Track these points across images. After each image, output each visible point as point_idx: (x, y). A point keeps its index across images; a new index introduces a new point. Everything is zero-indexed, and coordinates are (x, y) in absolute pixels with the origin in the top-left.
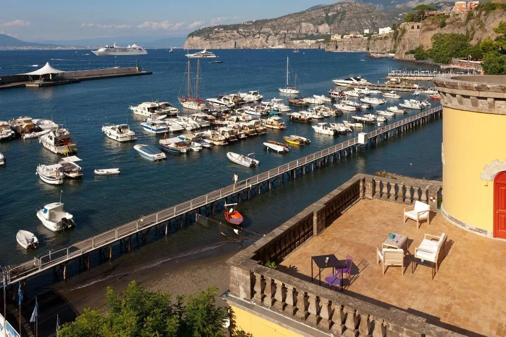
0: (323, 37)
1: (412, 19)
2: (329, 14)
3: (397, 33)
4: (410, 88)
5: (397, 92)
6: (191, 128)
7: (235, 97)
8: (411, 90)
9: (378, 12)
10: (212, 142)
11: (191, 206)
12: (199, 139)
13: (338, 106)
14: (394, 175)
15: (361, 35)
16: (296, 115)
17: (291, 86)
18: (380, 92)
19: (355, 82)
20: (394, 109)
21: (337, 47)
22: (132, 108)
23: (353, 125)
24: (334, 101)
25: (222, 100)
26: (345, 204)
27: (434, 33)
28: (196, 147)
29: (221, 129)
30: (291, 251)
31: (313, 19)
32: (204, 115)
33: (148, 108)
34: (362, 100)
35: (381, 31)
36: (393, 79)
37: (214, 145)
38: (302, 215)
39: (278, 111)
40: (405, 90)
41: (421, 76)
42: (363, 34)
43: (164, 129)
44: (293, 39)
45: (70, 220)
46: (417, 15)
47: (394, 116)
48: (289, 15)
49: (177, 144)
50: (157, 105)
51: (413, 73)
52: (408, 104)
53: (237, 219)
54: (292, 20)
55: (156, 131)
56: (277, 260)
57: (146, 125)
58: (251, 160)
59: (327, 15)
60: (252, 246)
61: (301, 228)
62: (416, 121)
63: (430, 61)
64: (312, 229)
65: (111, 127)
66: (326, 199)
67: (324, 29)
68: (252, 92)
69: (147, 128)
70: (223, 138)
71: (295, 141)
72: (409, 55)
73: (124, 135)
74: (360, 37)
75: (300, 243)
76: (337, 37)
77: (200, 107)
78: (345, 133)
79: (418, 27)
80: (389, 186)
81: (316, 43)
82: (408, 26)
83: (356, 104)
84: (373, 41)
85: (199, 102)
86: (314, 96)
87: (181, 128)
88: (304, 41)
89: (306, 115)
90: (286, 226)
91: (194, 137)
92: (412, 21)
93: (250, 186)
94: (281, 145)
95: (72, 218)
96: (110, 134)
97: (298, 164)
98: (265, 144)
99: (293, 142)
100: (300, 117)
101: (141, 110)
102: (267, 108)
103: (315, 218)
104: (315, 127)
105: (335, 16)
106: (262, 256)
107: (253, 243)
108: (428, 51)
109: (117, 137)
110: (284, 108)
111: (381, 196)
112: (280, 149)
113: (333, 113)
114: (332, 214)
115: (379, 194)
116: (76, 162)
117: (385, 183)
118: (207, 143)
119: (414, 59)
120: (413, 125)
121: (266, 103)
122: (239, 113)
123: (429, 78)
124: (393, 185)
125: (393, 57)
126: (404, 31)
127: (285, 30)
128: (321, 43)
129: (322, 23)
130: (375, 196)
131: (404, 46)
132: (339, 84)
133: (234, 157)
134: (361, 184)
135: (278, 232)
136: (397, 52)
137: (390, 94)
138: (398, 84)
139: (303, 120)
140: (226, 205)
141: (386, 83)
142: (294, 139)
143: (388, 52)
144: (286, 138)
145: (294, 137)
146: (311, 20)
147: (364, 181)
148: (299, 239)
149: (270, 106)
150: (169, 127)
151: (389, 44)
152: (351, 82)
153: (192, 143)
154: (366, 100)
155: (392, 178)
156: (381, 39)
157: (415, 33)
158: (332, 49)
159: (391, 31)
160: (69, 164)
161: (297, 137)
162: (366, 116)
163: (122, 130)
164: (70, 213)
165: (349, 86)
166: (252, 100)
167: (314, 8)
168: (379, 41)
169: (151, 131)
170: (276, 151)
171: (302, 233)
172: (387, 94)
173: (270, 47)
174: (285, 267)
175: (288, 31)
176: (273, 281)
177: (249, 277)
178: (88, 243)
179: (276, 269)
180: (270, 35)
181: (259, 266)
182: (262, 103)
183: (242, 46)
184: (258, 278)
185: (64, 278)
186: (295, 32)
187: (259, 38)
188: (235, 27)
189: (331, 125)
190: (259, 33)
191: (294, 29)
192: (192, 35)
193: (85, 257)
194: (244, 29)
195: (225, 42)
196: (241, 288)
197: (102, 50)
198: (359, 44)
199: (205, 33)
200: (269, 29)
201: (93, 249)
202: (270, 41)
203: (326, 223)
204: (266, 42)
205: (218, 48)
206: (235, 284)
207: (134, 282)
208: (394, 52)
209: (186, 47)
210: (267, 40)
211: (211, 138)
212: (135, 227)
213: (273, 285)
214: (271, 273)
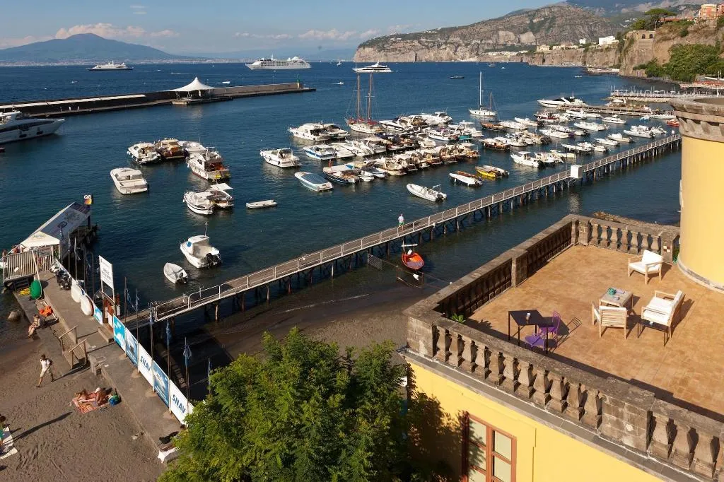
0: (526, 47)
1: (643, 26)
2: (535, 21)
3: (622, 44)
4: (639, 112)
5: (622, 117)
6: (364, 154)
7: (415, 118)
8: (640, 114)
9: (598, 17)
10: (386, 171)
11: (362, 245)
12: (370, 168)
13: (546, 132)
14: (617, 218)
15: (575, 47)
16: (490, 141)
17: (485, 107)
18: (599, 116)
19: (568, 103)
20: (618, 137)
21: (544, 61)
22: (292, 130)
23: (564, 155)
24: (541, 125)
25: (398, 122)
26: (552, 251)
27: (671, 43)
28: (367, 177)
29: (398, 157)
30: (483, 303)
31: (513, 26)
32: (378, 139)
33: (311, 131)
34: (576, 125)
35: (601, 41)
36: (617, 100)
37: (389, 175)
38: (497, 262)
39: (470, 136)
40: (633, 114)
41: (653, 96)
42: (578, 44)
43: (331, 155)
44: (488, 51)
45: (215, 256)
46: (650, 21)
47: (618, 146)
48: (483, 22)
49: (345, 173)
50: (322, 127)
51: (643, 93)
52: (634, 131)
53: (416, 262)
54: (487, 28)
55: (321, 157)
56: (466, 313)
57: (309, 150)
58: (437, 193)
59: (531, 21)
60: (435, 295)
61: (496, 277)
62: (646, 152)
63: (667, 79)
64: (510, 279)
65: (271, 151)
66: (528, 243)
67: (527, 38)
68: (439, 113)
69: (311, 153)
70: (400, 167)
71: (489, 172)
72: (639, 71)
73: (287, 160)
74: (574, 48)
75: (494, 295)
76: (544, 48)
77: (373, 130)
79: (651, 36)
80: (609, 232)
81: (517, 55)
82: (638, 35)
83: (568, 130)
84: (591, 53)
85: (372, 124)
86: (516, 119)
87: (350, 154)
88: (502, 52)
89: (501, 141)
90: (477, 274)
91: (365, 165)
92: (643, 29)
93: (434, 224)
94: (472, 177)
95: (218, 255)
96: (270, 159)
97: (493, 200)
98: (452, 175)
99: (487, 174)
100: (495, 144)
101: (303, 132)
102: (456, 133)
103: (514, 266)
104: (514, 156)
105: (541, 23)
106: (448, 308)
107: (436, 291)
108: (663, 66)
109: (279, 163)
110: (475, 133)
111: (599, 242)
112: (470, 181)
113: (537, 140)
114: (536, 262)
115: (597, 241)
116: (227, 191)
117: (604, 227)
118: (380, 173)
119: (645, 76)
120: (642, 157)
121: (455, 127)
122: (421, 137)
123: (665, 100)
124: (614, 229)
125: (617, 73)
126: (632, 41)
127: (477, 39)
128: (524, 56)
129: (525, 31)
130: (590, 243)
131: (632, 60)
132: (546, 105)
133: (416, 189)
134: (573, 227)
135: (467, 280)
136: (623, 67)
137: (613, 119)
138: (623, 106)
139: (500, 148)
140: (403, 246)
141: (608, 105)
142: (488, 171)
143: (610, 67)
144: (478, 168)
145: (488, 168)
146: (512, 28)
147: (577, 223)
148: (493, 290)
149: (461, 130)
150: (336, 152)
151: (612, 57)
152: (562, 103)
153: (362, 172)
154: (582, 125)
155: (615, 221)
156: (602, 50)
157: (647, 44)
158: (538, 63)
159: (616, 41)
160: (219, 193)
161: (493, 168)
162: (580, 144)
163: (283, 155)
165: (559, 107)
166: (437, 122)
167: (513, 14)
168: (599, 53)
169: (314, 156)
170: (465, 184)
171: (497, 284)
172: (609, 118)
173: (459, 60)
174: (476, 322)
175: (481, 41)
176: (460, 336)
177: (430, 331)
178: (242, 282)
179: (464, 323)
180: (459, 45)
181: (444, 319)
182: (450, 126)
183: (424, 59)
184: (442, 332)
185: (216, 318)
186: (490, 42)
187: (445, 49)
188: (416, 36)
189: (536, 154)
190: (446, 43)
191: (490, 38)
192: (363, 45)
193: (239, 296)
194: (427, 39)
195: (403, 53)
196: (421, 343)
197: (257, 63)
198: (573, 57)
199: (379, 43)
200: (458, 39)
201: (248, 288)
202: (460, 53)
203: (528, 272)
204: (455, 54)
205: (395, 61)
206: (414, 338)
207: (295, 328)
208: (618, 67)
209: (356, 59)
210: (456, 51)
211: (385, 167)
212: (296, 266)
213: (461, 341)
214: (457, 328)
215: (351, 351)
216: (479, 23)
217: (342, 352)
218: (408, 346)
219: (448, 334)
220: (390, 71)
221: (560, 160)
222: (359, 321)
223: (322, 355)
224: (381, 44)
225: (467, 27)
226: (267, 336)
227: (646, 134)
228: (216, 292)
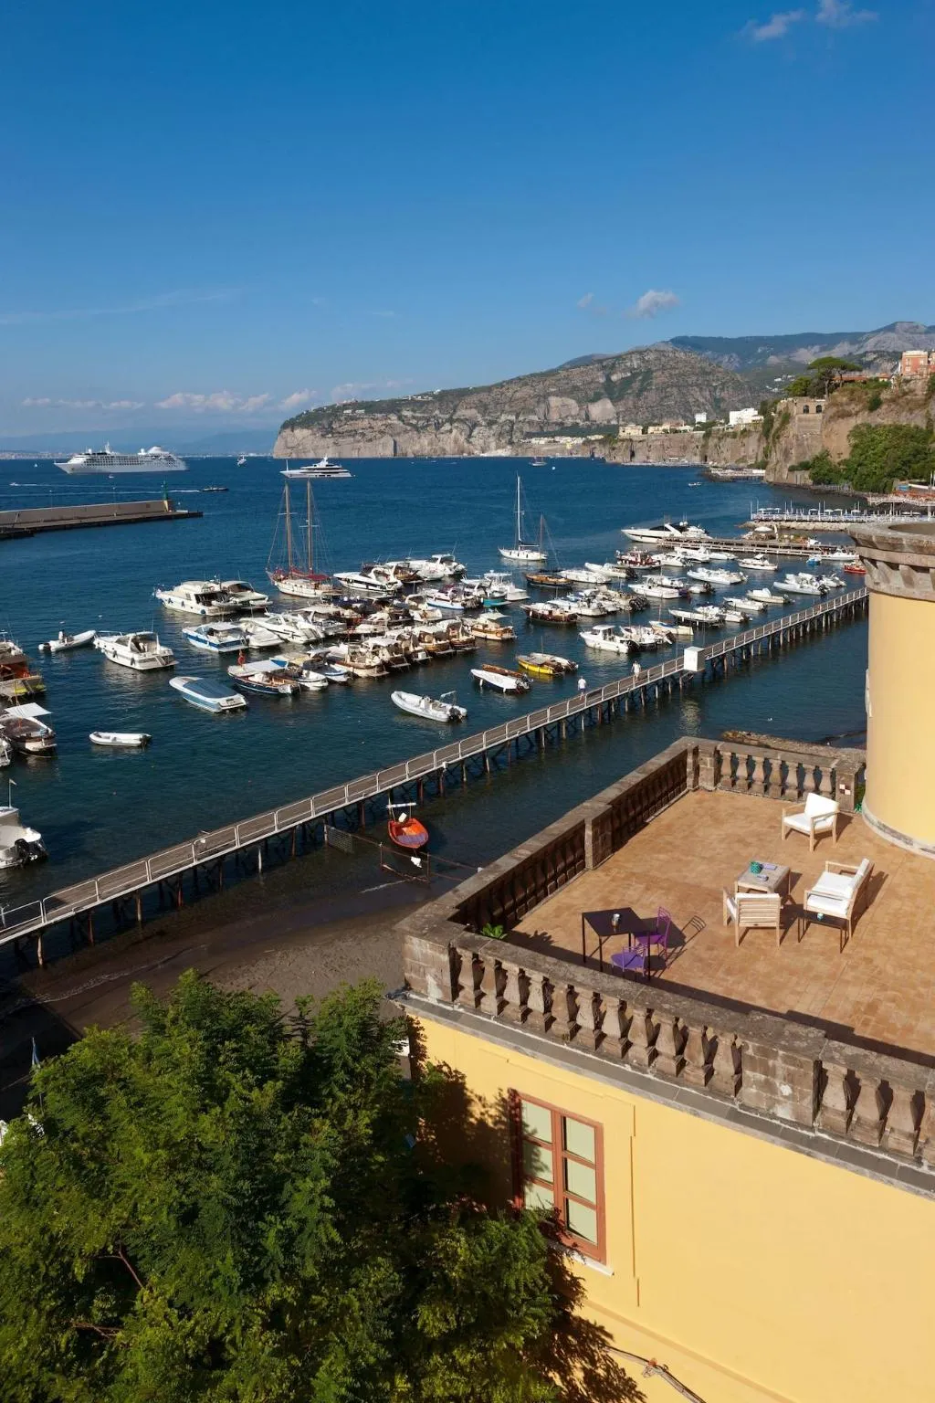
0: (599, 430)
1: (805, 390)
2: (614, 378)
3: (769, 422)
4: (800, 548)
5: (771, 557)
6: (304, 639)
7: (398, 568)
8: (801, 552)
9: (727, 372)
10: (351, 669)
11: (312, 810)
12: (319, 664)
13: (640, 589)
14: (764, 739)
15: (688, 428)
16: (541, 608)
17: (528, 544)
18: (733, 556)
19: (677, 534)
20: (764, 594)
21: (633, 455)
22: (161, 595)
23: (673, 631)
24: (633, 576)
25: (372, 574)
26: (654, 803)
27: (853, 422)
28: (314, 681)
29: (371, 642)
30: (538, 901)
31: (575, 388)
32: (332, 609)
33: (197, 596)
34: (690, 573)
35: (734, 417)
36: (762, 528)
37: (356, 677)
38: (559, 827)
39: (503, 598)
40: (789, 551)
41: (824, 520)
42: (692, 423)
43: (238, 643)
44: (530, 435)
45: (33, 844)
46: (816, 381)
47: (764, 611)
48: (519, 379)
49: (270, 676)
50: (217, 588)
51: (806, 514)
52: (792, 583)
53: (414, 834)
54: (527, 390)
55: (218, 646)
56: (507, 922)
57: (195, 634)
58: (449, 707)
59: (608, 379)
60: (450, 893)
61: (558, 854)
62: (811, 621)
63: (845, 487)
64: (582, 857)
65: (116, 638)
66: (612, 792)
67: (602, 410)
68: (439, 557)
69: (197, 639)
70: (377, 661)
71: (541, 666)
72: (798, 474)
73: (148, 655)
74: (685, 431)
75: (556, 887)
76: (632, 431)
77: (319, 592)
78: (654, 648)
79: (819, 409)
80: (751, 765)
81: (584, 443)
82: (795, 406)
83: (677, 583)
84: (716, 440)
85: (317, 580)
86: (587, 564)
87: (274, 641)
88: (557, 439)
89: (564, 607)
90: (524, 852)
91: (308, 658)
92: (805, 395)
93: (444, 765)
94: (512, 675)
95: (40, 841)
96: (115, 654)
97: (549, 717)
98: (476, 672)
99: (537, 669)
100: (550, 612)
101: (182, 598)
102: (476, 593)
103: (588, 833)
104: (586, 635)
105: (626, 382)
106: (473, 915)
107: (451, 886)
108: (839, 464)
109: (133, 661)
110: (513, 593)
111: (734, 783)
112: (508, 683)
113: (623, 603)
114: (627, 823)
115: (730, 781)
116: (39, 718)
117: (741, 756)
118: (339, 673)
119: (810, 482)
120: (804, 630)
121: (476, 583)
122: (413, 603)
123: (843, 526)
124: (759, 760)
125: (761, 478)
126: (787, 418)
127: (510, 413)
128: (597, 445)
129: (596, 398)
130: (719, 785)
131: (786, 453)
132: (638, 539)
133: (409, 702)
134: (690, 760)
135: (507, 863)
136: (770, 466)
137: (756, 562)
138: (773, 538)
139: (557, 619)
140: (390, 806)
141: (746, 536)
142: (539, 663)
143: (751, 467)
144: (522, 658)
145: (540, 657)
146: (572, 392)
147: (696, 752)
148: (554, 878)
149: (484, 588)
150: (248, 637)
151: (753, 447)
152: (667, 534)
153: (305, 672)
154: (702, 574)
155: (760, 745)
156: (734, 435)
157: (812, 423)
158: (621, 458)
159: (758, 418)
160: (25, 722)
161: (548, 658)
162: (700, 609)
163: (141, 645)
164: (35, 828)
165: (662, 543)
166: (439, 574)
167: (575, 364)
168: (729, 440)
169: (205, 647)
170: (499, 690)
171: (561, 866)
172: (749, 561)
173: (477, 453)
174: (525, 936)
175: (517, 416)
176: (498, 963)
177: (445, 958)
178: (85, 891)
179: (505, 940)
180: (475, 425)
181: (468, 935)
182: (465, 581)
183: (409, 451)
184: (466, 957)
185: (41, 962)
186: (535, 418)
187: (451, 431)
188: (394, 406)
189: (624, 631)
190: (451, 421)
191: (533, 412)
192: (291, 424)
193: (82, 918)
194: (414, 411)
195: (371, 440)
196: (430, 980)
197: (78, 460)
198: (684, 448)
199: (322, 420)
200: (474, 411)
201: (99, 902)
202: (477, 441)
203: (613, 844)
204: (469, 442)
205: (355, 455)
206: (417, 971)
207: (190, 971)
208: (763, 466)
209: (278, 452)
210: (470, 436)
211: (348, 661)
212: (189, 856)
213: (501, 972)
214: (494, 949)
215: (304, 1003)
216: (511, 382)
217: (287, 1007)
218: (407, 987)
219: (477, 962)
220: (349, 475)
221: (666, 639)
222: (316, 948)
223: (248, 1016)
224: (325, 422)
225: (489, 389)
226: (138, 991)
227: (813, 588)
228: (34, 913)
